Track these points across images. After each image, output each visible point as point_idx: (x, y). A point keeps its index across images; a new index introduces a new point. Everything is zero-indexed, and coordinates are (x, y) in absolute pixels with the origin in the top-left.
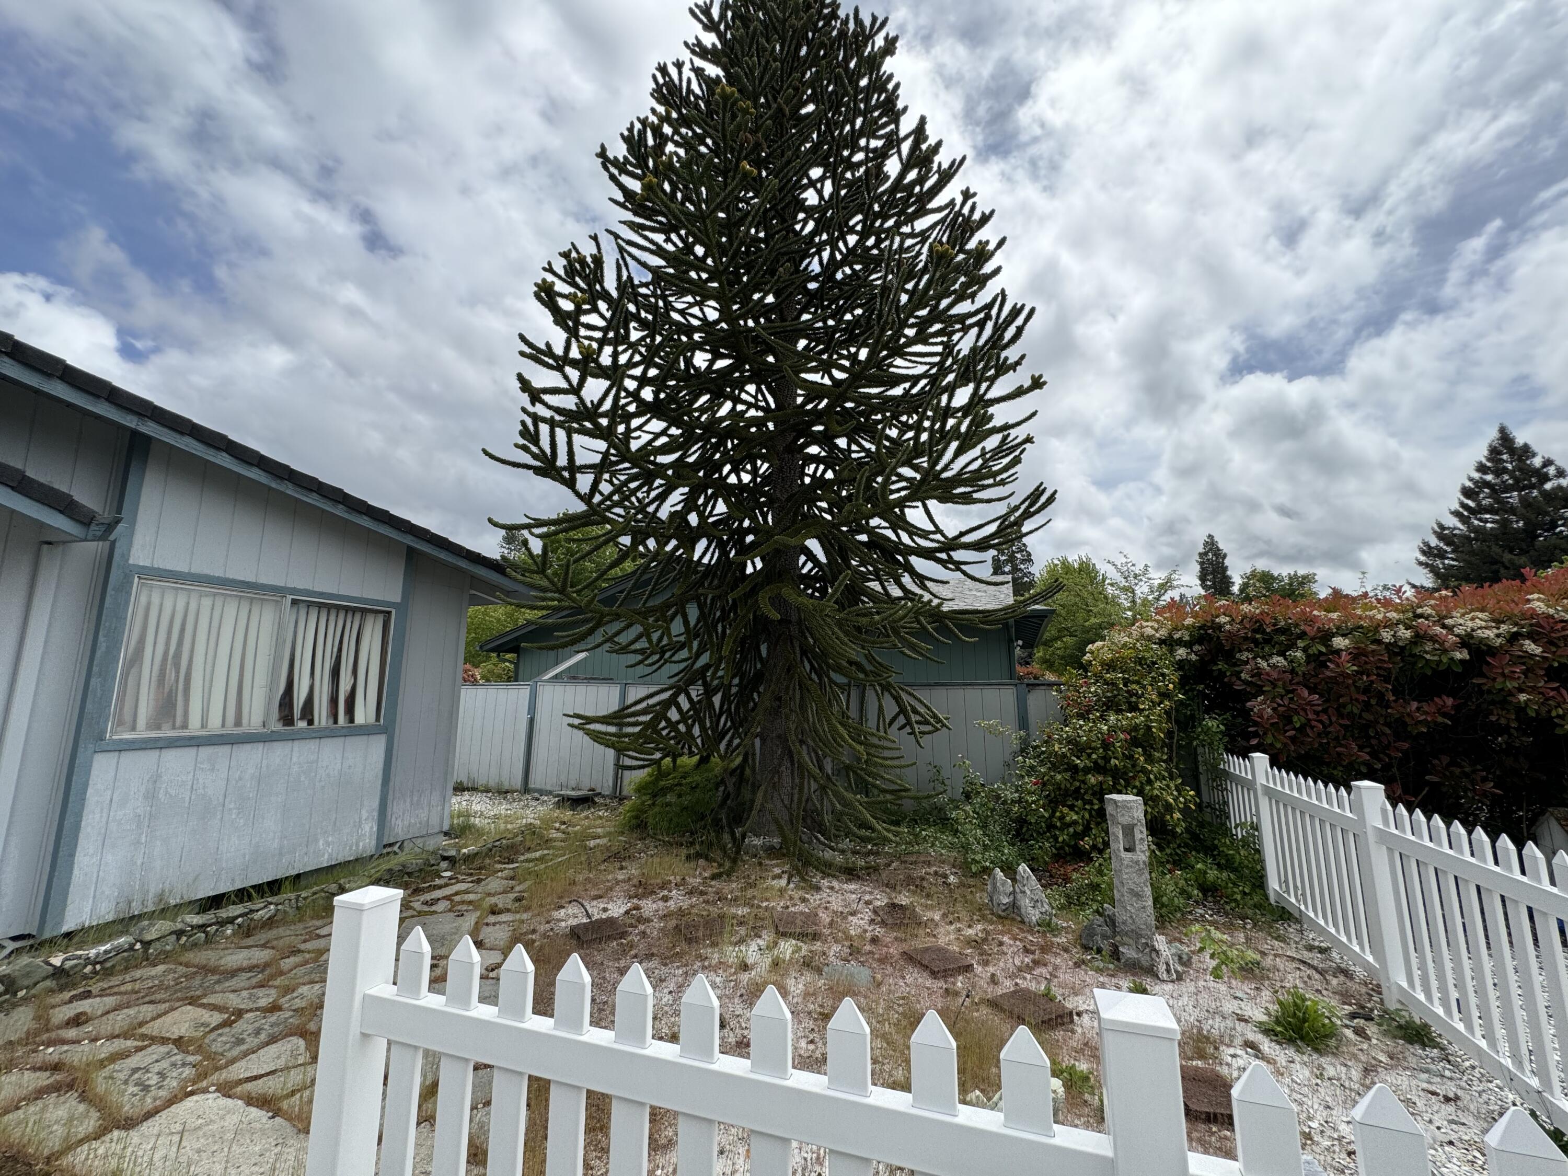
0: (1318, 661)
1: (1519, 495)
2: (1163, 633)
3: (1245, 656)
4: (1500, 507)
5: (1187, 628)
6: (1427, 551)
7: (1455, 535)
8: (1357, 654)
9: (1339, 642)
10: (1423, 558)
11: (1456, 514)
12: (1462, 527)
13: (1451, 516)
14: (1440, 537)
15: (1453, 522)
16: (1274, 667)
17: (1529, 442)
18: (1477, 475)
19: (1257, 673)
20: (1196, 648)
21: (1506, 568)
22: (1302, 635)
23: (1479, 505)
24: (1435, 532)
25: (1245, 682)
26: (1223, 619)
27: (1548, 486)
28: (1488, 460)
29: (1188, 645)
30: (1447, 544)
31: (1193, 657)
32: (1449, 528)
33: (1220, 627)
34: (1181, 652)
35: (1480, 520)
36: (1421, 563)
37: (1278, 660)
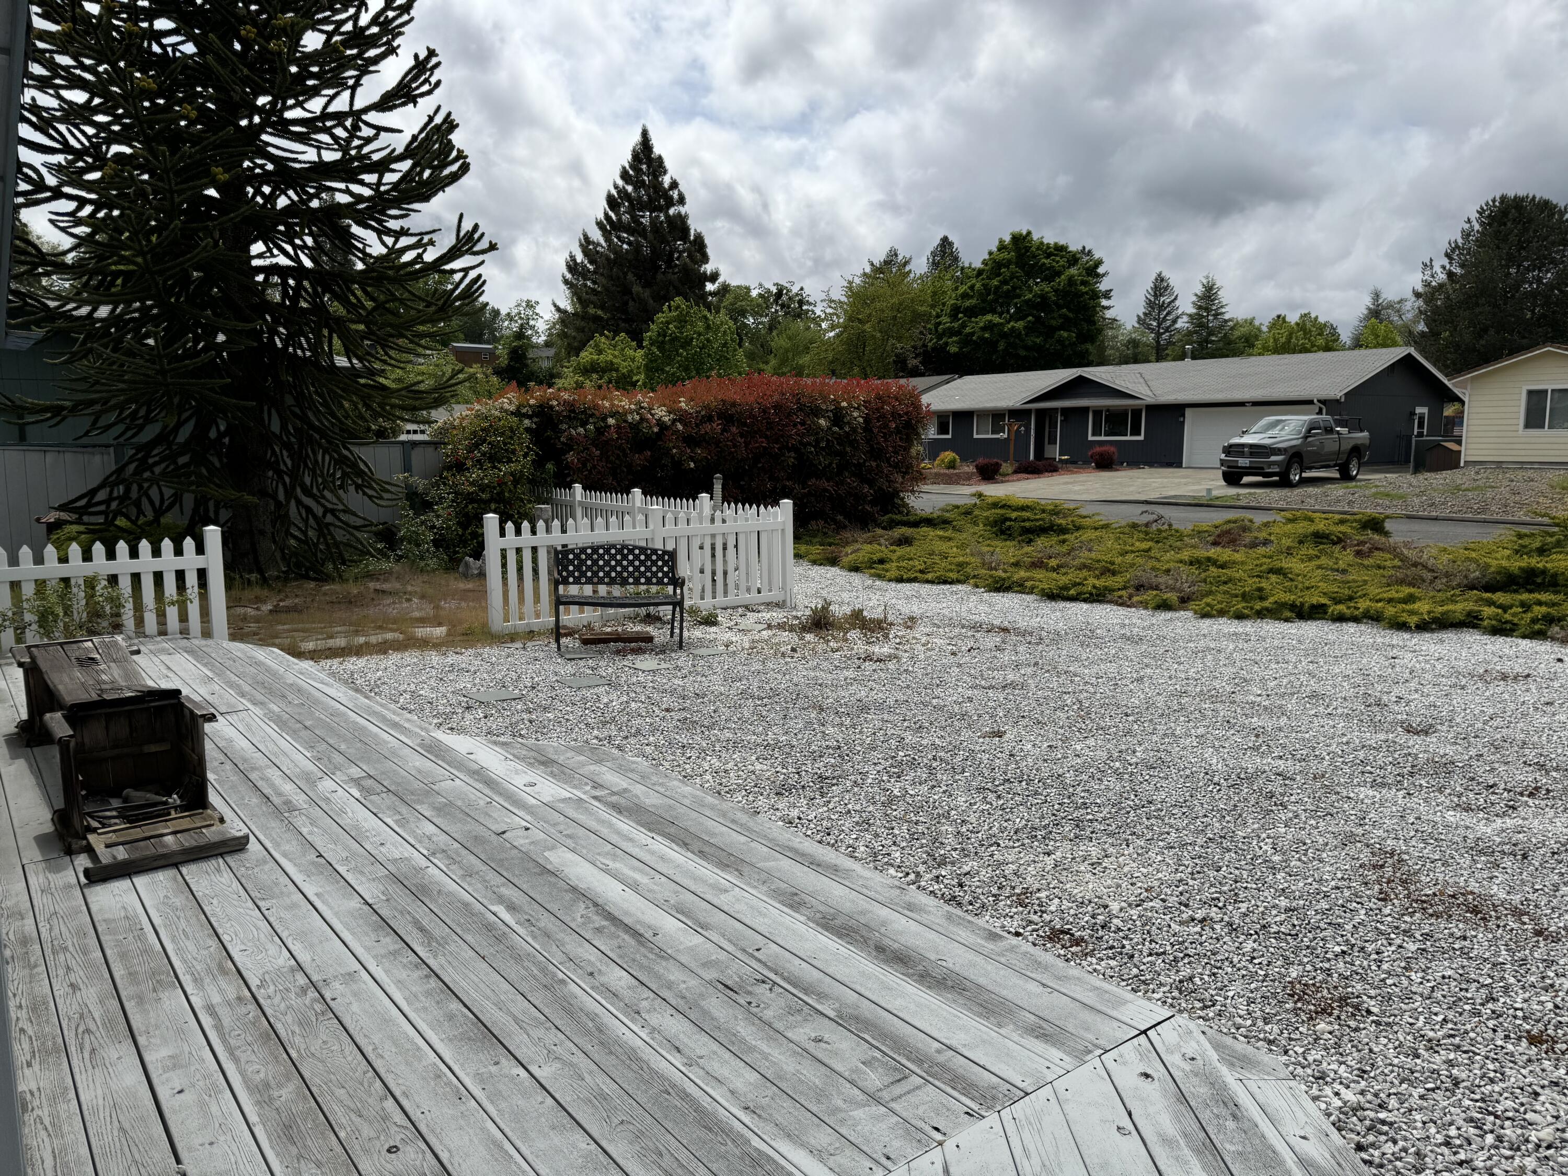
0: (600, 431)
1: (650, 216)
2: (512, 408)
3: (564, 426)
4: (635, 228)
5: (530, 406)
6: (572, 266)
7: (598, 252)
8: (618, 427)
9: (611, 421)
10: (569, 276)
11: (599, 224)
12: (604, 244)
13: (596, 228)
14: (586, 252)
15: (596, 235)
16: (579, 434)
17: (664, 156)
18: (620, 183)
19: (571, 438)
20: (535, 420)
21: (633, 300)
22: (592, 415)
23: (619, 220)
24: (581, 245)
25: (563, 443)
26: (555, 403)
27: (672, 211)
28: (631, 167)
29: (530, 417)
30: (591, 262)
31: (534, 426)
32: (593, 243)
33: (552, 407)
34: (527, 422)
35: (619, 238)
36: (566, 282)
37: (581, 430)
